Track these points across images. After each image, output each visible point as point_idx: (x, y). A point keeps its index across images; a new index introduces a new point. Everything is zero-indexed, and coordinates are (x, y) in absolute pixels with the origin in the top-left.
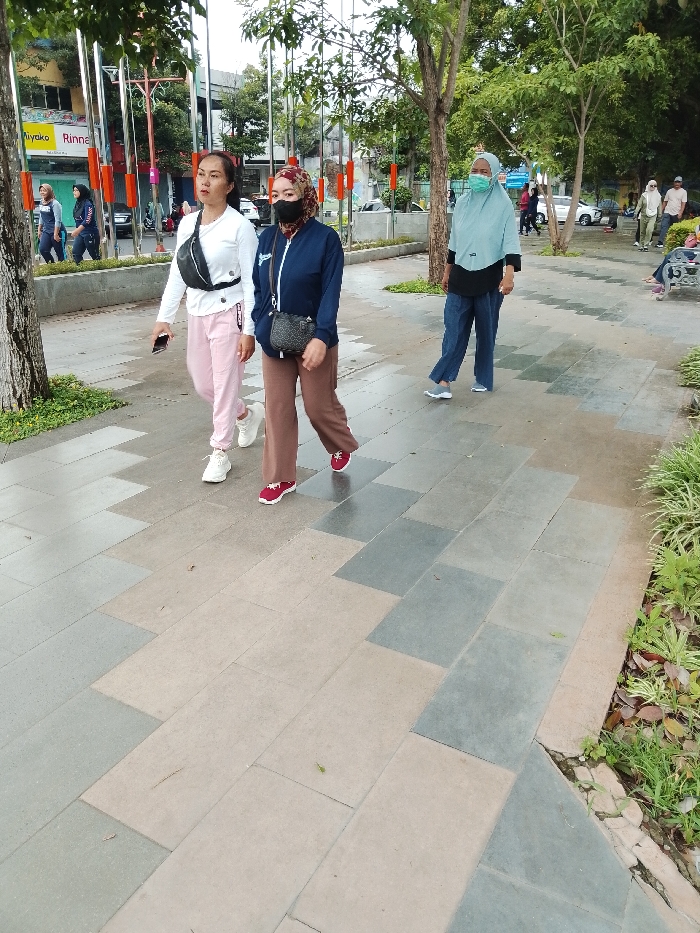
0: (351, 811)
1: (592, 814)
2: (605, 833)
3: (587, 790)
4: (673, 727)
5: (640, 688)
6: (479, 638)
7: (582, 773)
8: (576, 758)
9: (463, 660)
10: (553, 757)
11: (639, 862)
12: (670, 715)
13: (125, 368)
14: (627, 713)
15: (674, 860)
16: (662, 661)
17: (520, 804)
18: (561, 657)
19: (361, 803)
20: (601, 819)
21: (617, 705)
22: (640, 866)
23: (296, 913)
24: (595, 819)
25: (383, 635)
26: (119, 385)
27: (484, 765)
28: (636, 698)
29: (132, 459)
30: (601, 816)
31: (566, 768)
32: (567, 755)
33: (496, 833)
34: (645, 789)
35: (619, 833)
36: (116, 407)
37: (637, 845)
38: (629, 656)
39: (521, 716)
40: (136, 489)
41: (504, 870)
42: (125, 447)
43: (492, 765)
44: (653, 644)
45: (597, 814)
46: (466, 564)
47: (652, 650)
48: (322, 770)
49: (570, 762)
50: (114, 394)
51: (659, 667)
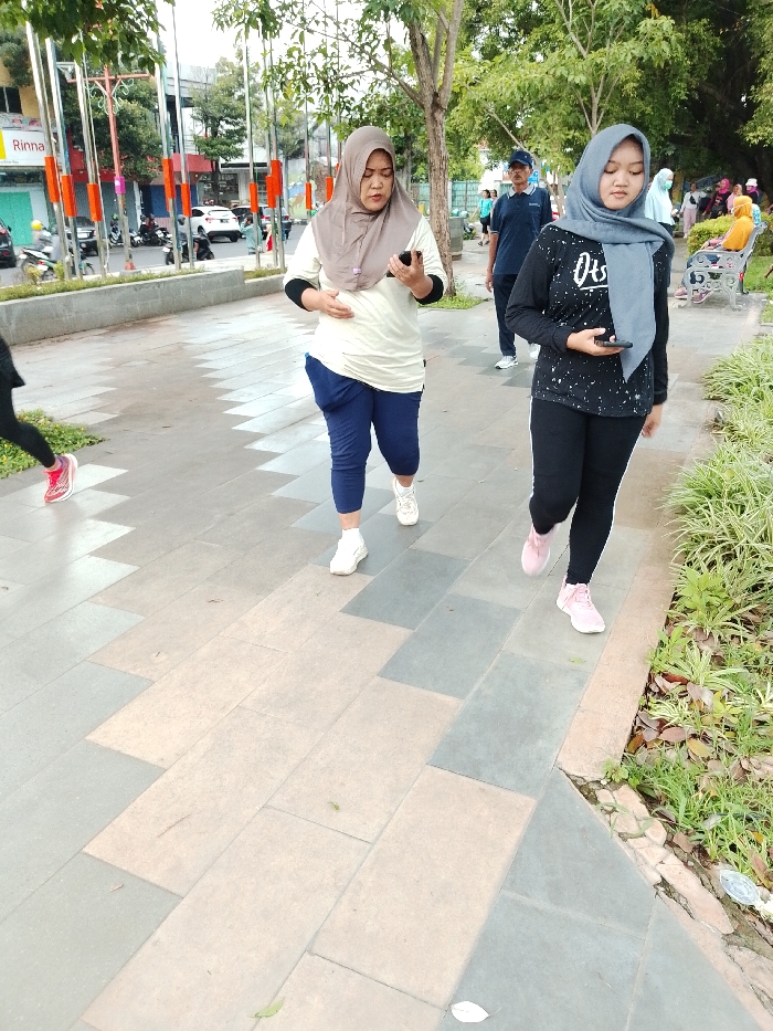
0: (368, 846)
1: (615, 835)
2: (628, 853)
3: (610, 813)
4: (698, 747)
5: (663, 710)
6: (496, 668)
7: (604, 796)
8: (598, 782)
9: (480, 691)
10: (574, 781)
11: (663, 879)
12: (694, 736)
13: (98, 401)
14: (649, 735)
15: (698, 874)
16: (684, 682)
17: (541, 830)
18: (581, 683)
19: (377, 838)
20: (625, 840)
21: (640, 728)
22: (664, 883)
23: (316, 949)
24: (618, 840)
25: (395, 669)
26: (92, 419)
27: (503, 793)
28: (659, 720)
29: (113, 499)
30: (623, 837)
31: (588, 792)
32: (589, 779)
33: (517, 860)
34: (668, 810)
35: (642, 852)
36: (91, 443)
37: (662, 862)
38: (651, 679)
39: (540, 743)
40: (121, 531)
41: (527, 895)
42: (106, 487)
43: (511, 794)
44: (676, 666)
45: (620, 835)
46: (482, 594)
47: (674, 672)
48: (337, 808)
49: (592, 786)
50: (88, 429)
51: (682, 688)
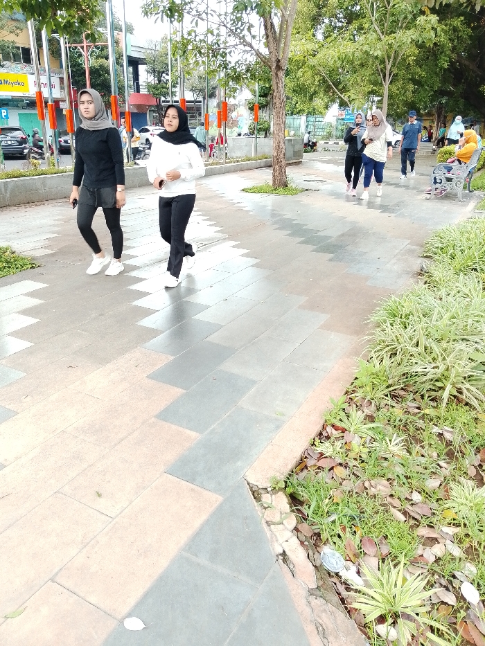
0: (111, 520)
1: (263, 522)
2: (268, 534)
3: (265, 508)
4: (340, 472)
5: (326, 448)
6: (228, 416)
7: (266, 498)
8: (266, 489)
9: (214, 429)
10: (251, 488)
11: (284, 552)
12: (340, 464)
13: (47, 242)
14: (310, 462)
15: (307, 550)
16: (344, 431)
17: (219, 516)
18: (278, 427)
19: (118, 515)
20: (269, 525)
21: (306, 458)
22: (284, 554)
23: (58, 579)
24: (265, 525)
25: (165, 415)
26: (38, 254)
27: (205, 492)
28: (320, 453)
29: (35, 302)
30: (269, 524)
31: (256, 495)
32: (260, 487)
33: (198, 535)
34: (304, 509)
35: (277, 534)
36: (33, 267)
37: (287, 541)
38: (324, 427)
39: (239, 463)
40: (31, 321)
41: (197, 556)
42: (32, 294)
43: (210, 493)
44: (341, 420)
45: (267, 522)
46: (236, 370)
47: (338, 424)
48: (99, 495)
49: (261, 491)
50: (33, 259)
51: (342, 434)
